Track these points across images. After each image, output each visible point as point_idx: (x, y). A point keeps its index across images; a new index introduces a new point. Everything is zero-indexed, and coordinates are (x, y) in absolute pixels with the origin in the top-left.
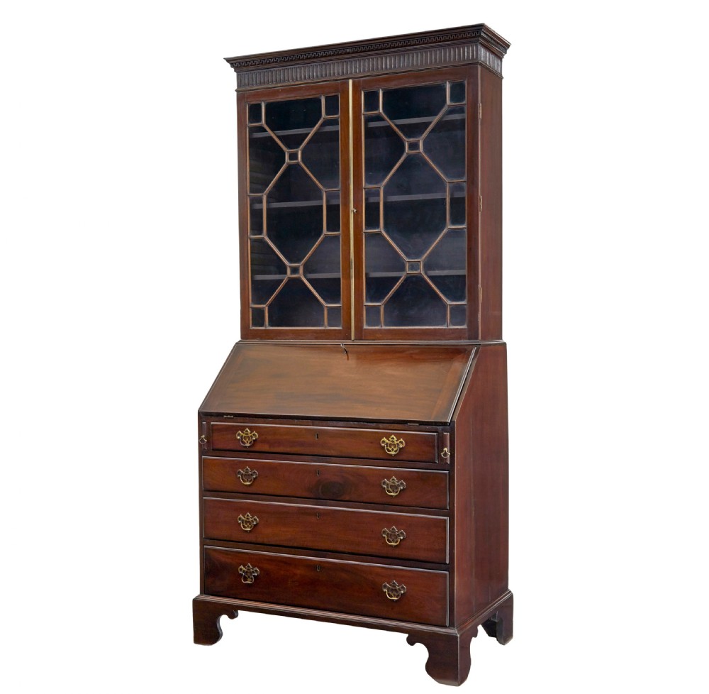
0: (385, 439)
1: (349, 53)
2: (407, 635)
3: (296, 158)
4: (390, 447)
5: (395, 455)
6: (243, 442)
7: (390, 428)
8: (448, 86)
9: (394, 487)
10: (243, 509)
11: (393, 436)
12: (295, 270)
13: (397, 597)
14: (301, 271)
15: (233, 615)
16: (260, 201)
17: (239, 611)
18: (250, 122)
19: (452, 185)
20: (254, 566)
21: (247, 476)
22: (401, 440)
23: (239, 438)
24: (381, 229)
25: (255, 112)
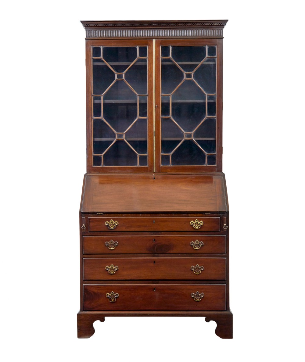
0: (192, 221)
1: (154, 26)
2: (204, 318)
3: (122, 77)
4: (196, 225)
5: (198, 229)
6: (109, 227)
7: (194, 216)
8: (207, 48)
9: (197, 245)
10: (109, 262)
11: (197, 220)
12: (120, 136)
13: (199, 299)
14: (124, 136)
15: (103, 320)
16: (100, 99)
17: (105, 317)
18: (93, 56)
19: (209, 96)
20: (115, 293)
21: (112, 245)
22: (201, 221)
23: (107, 225)
24: (170, 116)
25: (96, 51)
